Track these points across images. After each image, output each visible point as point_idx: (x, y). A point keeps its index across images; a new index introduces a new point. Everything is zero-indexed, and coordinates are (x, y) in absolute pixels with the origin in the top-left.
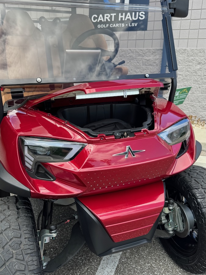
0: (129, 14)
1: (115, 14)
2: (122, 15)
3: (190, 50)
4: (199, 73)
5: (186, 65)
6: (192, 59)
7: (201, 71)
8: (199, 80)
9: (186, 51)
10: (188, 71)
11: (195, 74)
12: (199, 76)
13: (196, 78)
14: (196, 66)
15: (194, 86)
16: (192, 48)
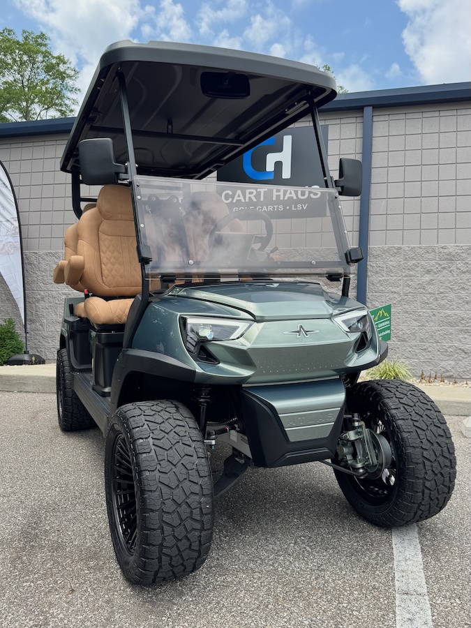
3: (408, 249)
4: (430, 289)
5: (404, 274)
6: (414, 265)
7: (433, 284)
8: (431, 300)
9: (401, 251)
10: (408, 286)
11: (424, 291)
12: (430, 293)
13: (425, 298)
14: (422, 276)
15: (424, 312)
16: (412, 246)
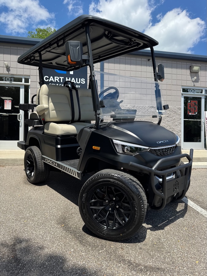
0: (73, 79)
1: (63, 78)
2: (68, 79)
